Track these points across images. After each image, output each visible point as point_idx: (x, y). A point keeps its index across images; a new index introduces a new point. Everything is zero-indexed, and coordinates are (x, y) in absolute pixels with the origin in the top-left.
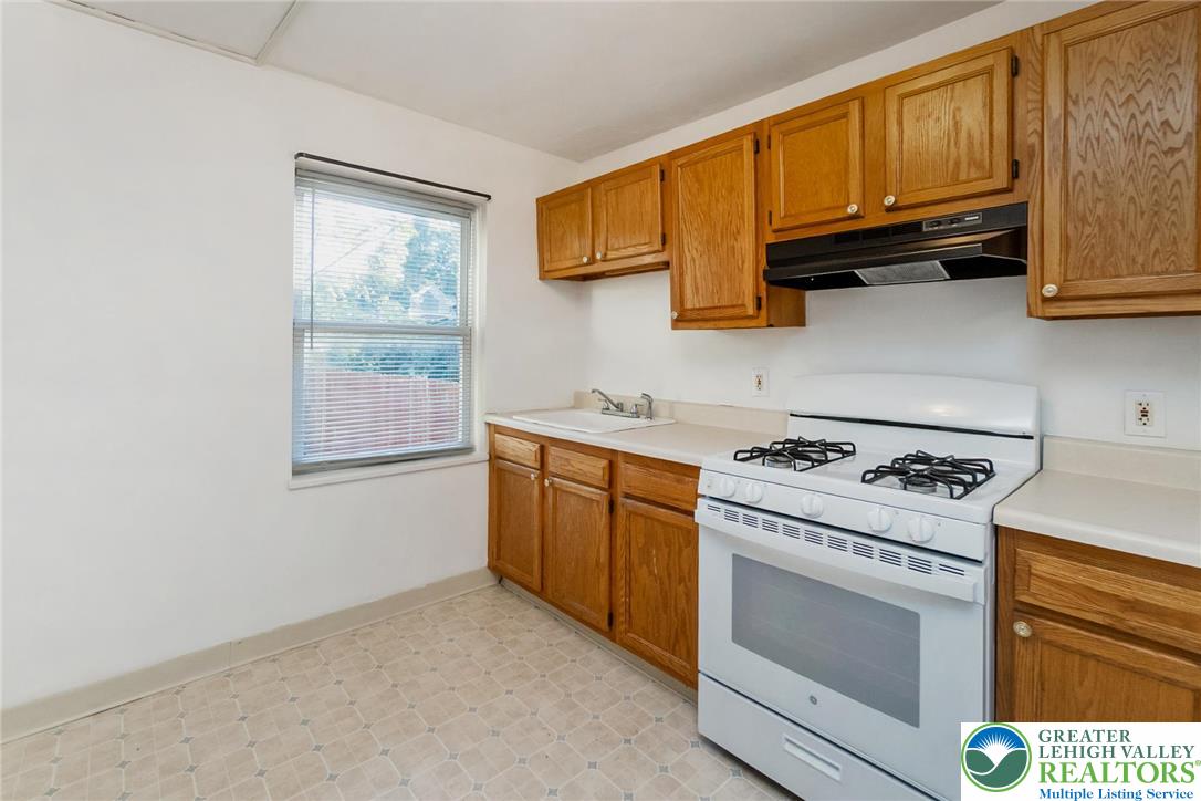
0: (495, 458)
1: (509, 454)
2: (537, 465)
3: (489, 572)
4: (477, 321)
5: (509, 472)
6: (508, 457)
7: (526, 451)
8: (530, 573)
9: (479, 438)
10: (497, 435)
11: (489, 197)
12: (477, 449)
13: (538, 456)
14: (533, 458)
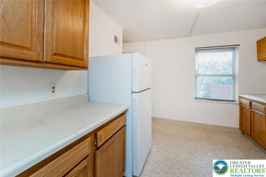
0: (240, 104)
1: (243, 103)
2: (249, 106)
3: (239, 129)
4: (237, 73)
5: (244, 107)
6: (243, 104)
7: (247, 102)
8: (248, 131)
9: (237, 99)
10: (241, 99)
11: (239, 45)
12: (237, 101)
13: (250, 104)
14: (248, 104)
